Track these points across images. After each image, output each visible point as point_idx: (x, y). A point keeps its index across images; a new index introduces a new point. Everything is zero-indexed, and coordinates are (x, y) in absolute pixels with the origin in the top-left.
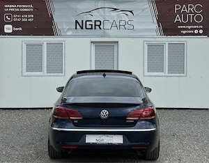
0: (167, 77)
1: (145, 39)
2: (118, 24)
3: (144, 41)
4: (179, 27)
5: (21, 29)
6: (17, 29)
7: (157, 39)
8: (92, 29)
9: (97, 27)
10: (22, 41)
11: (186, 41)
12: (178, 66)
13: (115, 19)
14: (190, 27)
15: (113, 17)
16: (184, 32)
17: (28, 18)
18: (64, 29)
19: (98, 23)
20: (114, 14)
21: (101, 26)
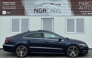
0: (76, 34)
1: (66, 17)
2: (53, 10)
3: (65, 18)
4: (81, 12)
5: (10, 13)
6: (8, 13)
7: (71, 17)
8: (42, 12)
9: (44, 12)
10: (10, 18)
11: (85, 18)
12: (81, 29)
13: (52, 8)
14: (86, 12)
15: (51, 7)
16: (83, 14)
17: (13, 8)
18: (29, 13)
19: (45, 10)
20: (52, 6)
21: (46, 11)
